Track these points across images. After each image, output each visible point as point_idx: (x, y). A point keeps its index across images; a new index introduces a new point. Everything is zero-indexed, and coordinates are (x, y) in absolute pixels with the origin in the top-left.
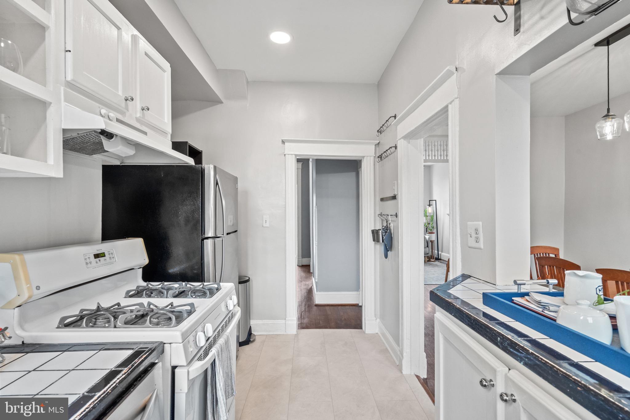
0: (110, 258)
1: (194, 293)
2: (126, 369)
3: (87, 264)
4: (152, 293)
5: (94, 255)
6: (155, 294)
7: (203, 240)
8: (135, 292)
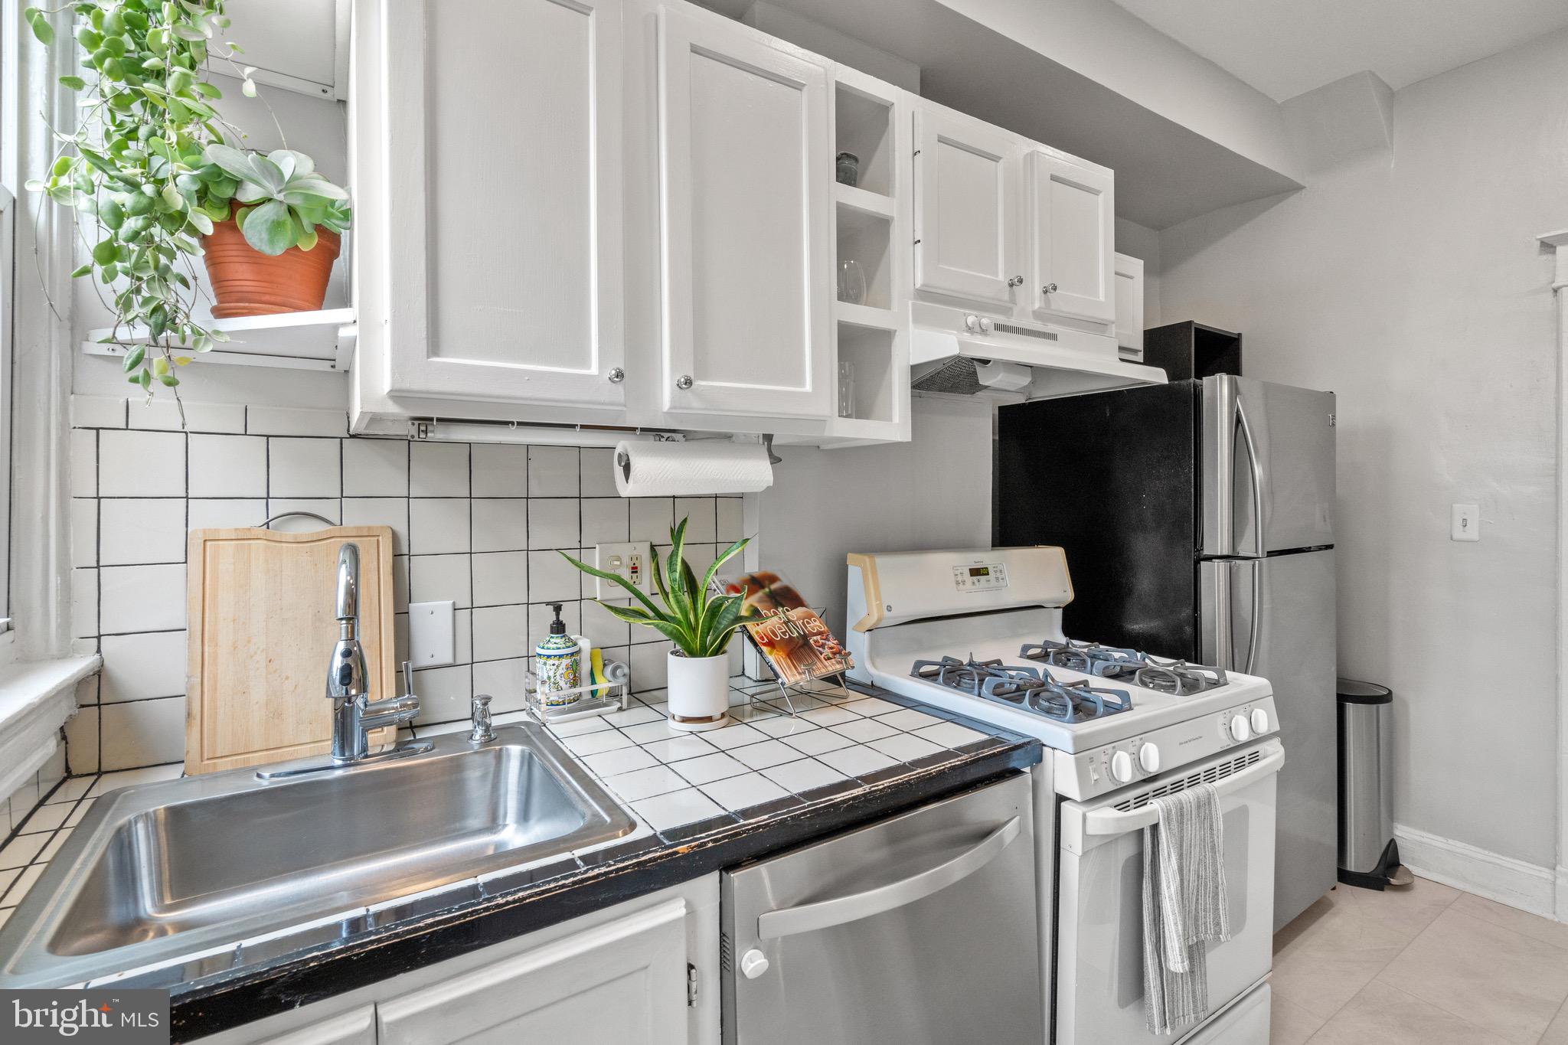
0: (997, 579)
1: (1152, 677)
2: (966, 755)
3: (958, 583)
4: (1069, 660)
5: (970, 569)
6: (1074, 663)
7: (1197, 562)
8: (1042, 651)
